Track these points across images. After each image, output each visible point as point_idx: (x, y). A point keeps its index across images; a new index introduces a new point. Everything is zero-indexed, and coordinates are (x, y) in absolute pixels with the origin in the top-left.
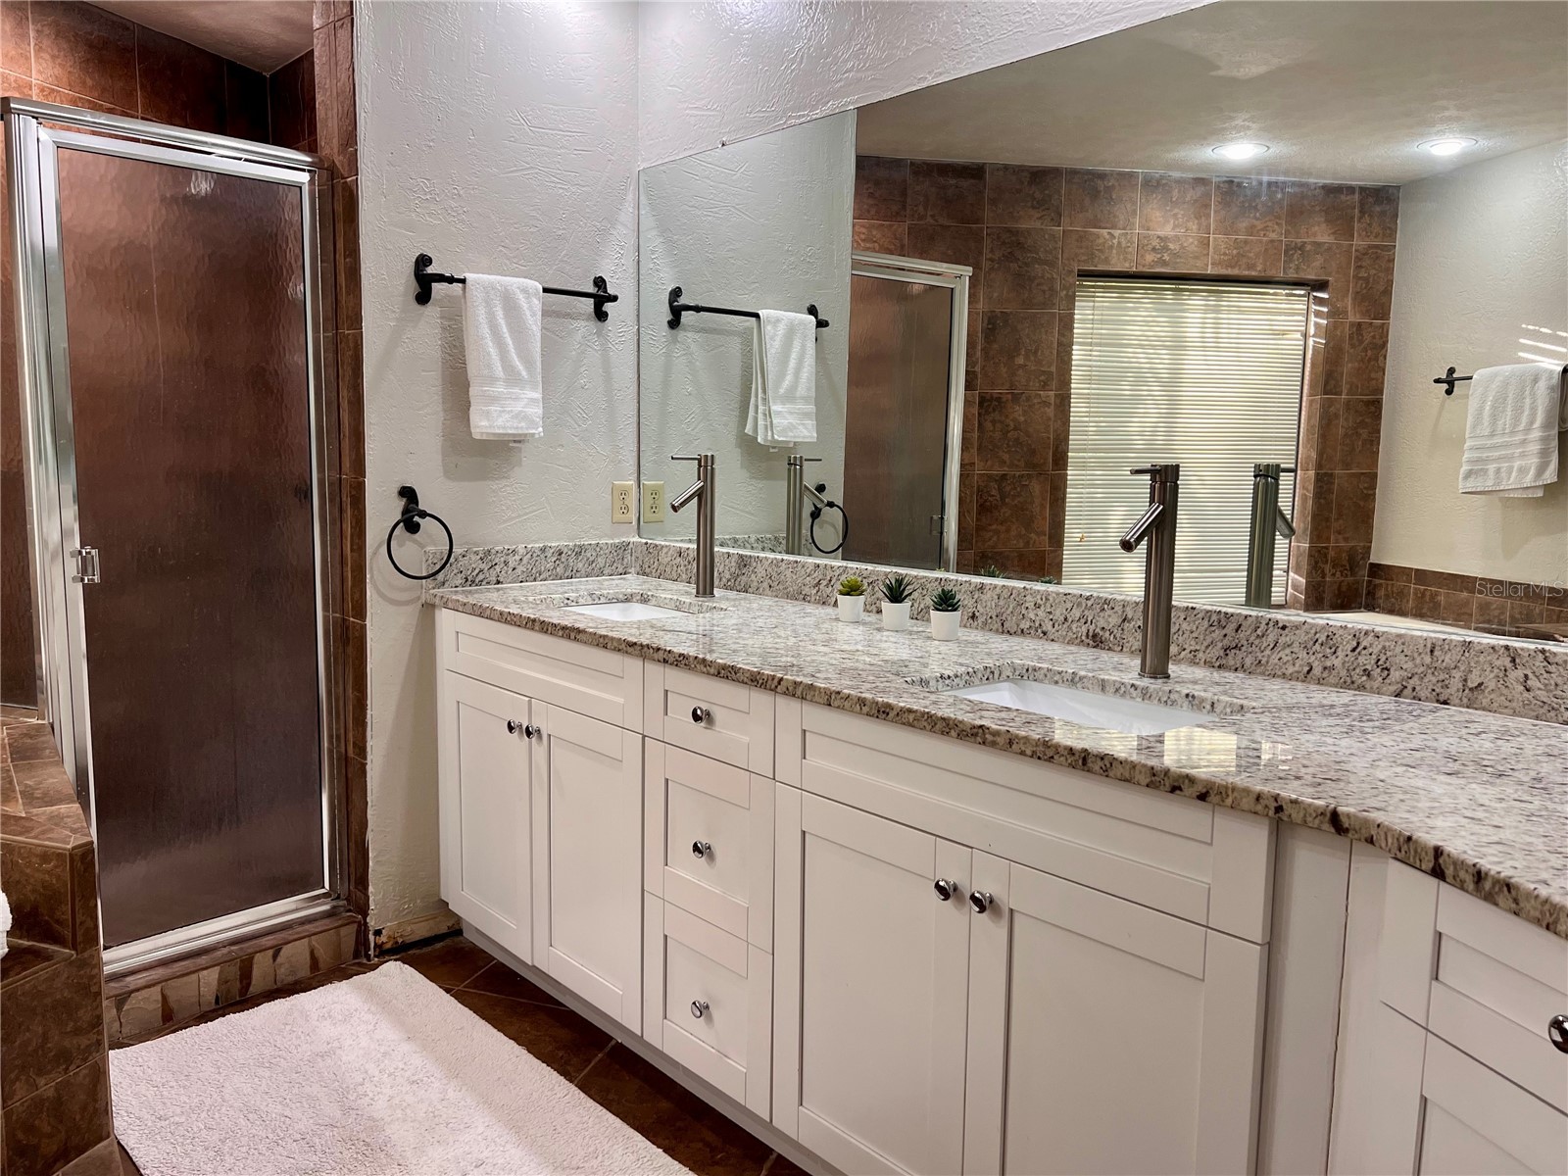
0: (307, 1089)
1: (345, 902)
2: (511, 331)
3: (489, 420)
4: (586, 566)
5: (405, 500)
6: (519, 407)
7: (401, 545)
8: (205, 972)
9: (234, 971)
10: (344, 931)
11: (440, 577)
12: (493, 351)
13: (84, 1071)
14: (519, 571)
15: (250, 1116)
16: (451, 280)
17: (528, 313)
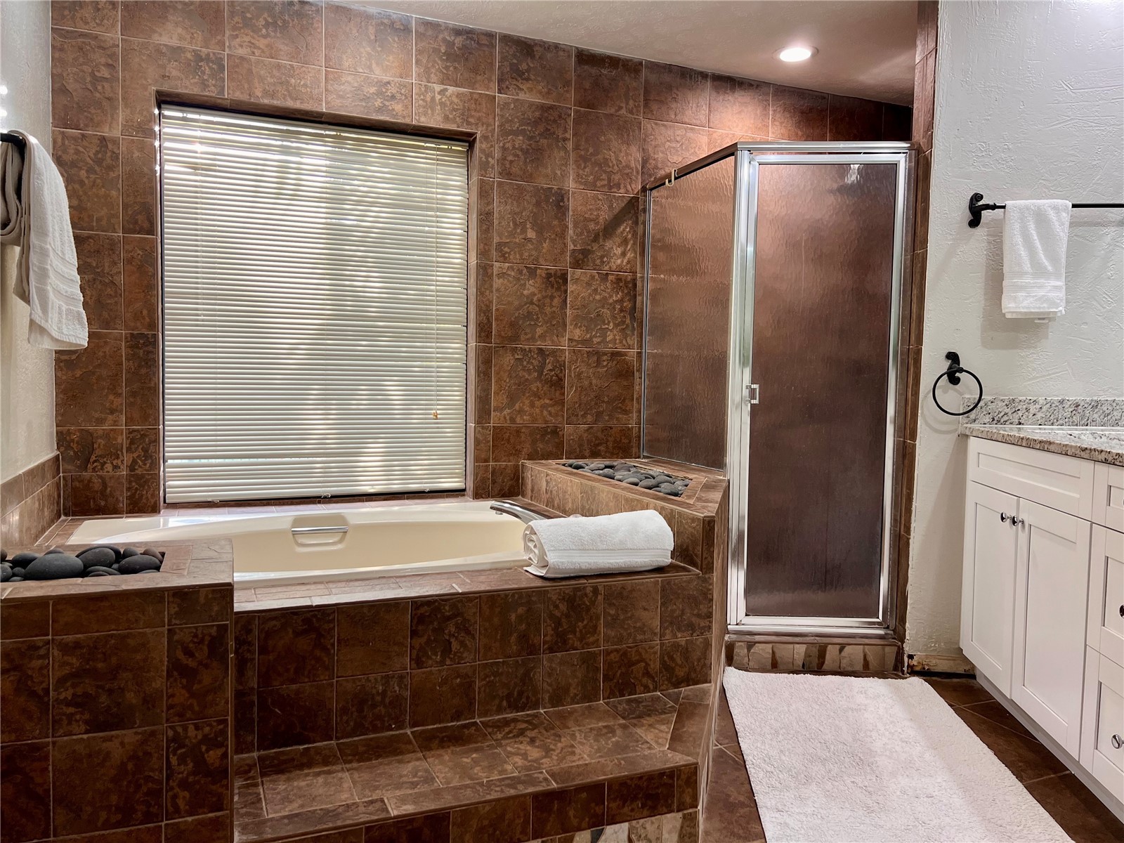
0: (837, 722)
1: (892, 632)
2: (1041, 237)
3: (1016, 303)
4: (1102, 417)
5: (950, 361)
6: (1041, 293)
7: (945, 392)
8: (798, 646)
9: (815, 650)
10: (887, 649)
11: (973, 415)
12: (1023, 253)
13: (701, 640)
14: (1039, 415)
15: (800, 723)
16: (994, 207)
17: (1057, 224)
